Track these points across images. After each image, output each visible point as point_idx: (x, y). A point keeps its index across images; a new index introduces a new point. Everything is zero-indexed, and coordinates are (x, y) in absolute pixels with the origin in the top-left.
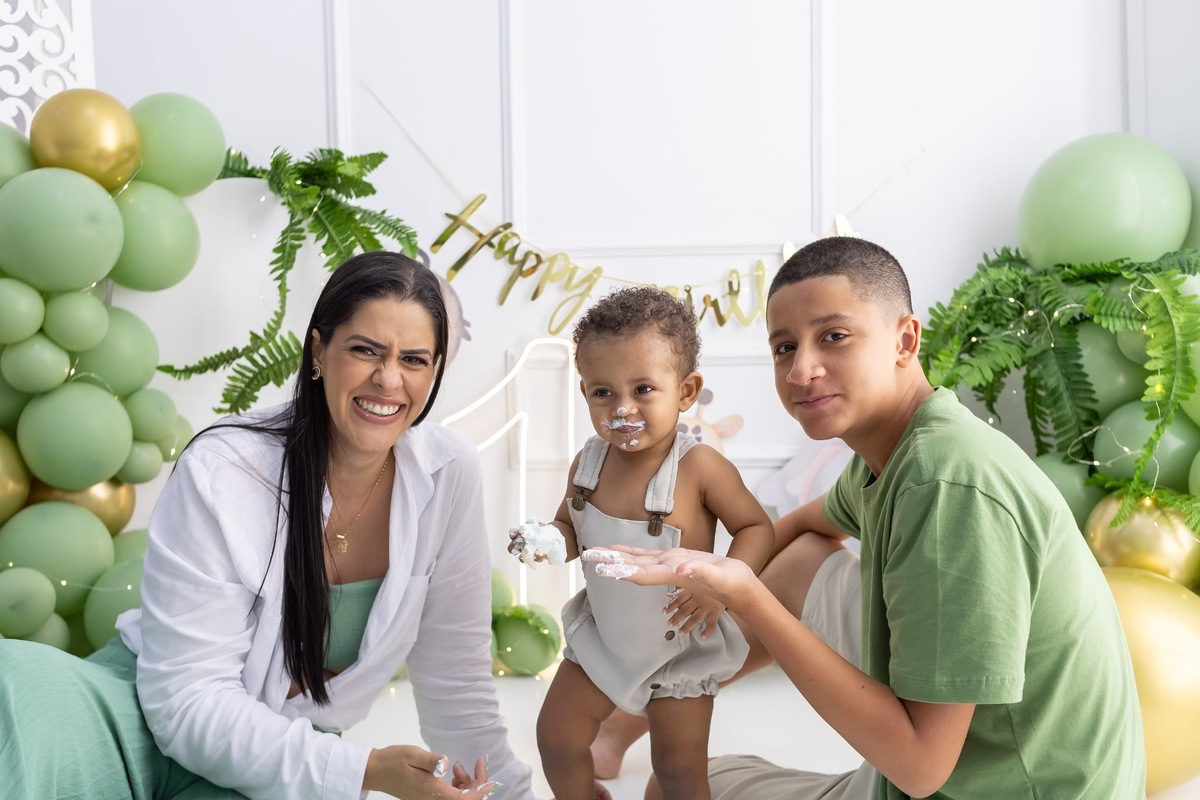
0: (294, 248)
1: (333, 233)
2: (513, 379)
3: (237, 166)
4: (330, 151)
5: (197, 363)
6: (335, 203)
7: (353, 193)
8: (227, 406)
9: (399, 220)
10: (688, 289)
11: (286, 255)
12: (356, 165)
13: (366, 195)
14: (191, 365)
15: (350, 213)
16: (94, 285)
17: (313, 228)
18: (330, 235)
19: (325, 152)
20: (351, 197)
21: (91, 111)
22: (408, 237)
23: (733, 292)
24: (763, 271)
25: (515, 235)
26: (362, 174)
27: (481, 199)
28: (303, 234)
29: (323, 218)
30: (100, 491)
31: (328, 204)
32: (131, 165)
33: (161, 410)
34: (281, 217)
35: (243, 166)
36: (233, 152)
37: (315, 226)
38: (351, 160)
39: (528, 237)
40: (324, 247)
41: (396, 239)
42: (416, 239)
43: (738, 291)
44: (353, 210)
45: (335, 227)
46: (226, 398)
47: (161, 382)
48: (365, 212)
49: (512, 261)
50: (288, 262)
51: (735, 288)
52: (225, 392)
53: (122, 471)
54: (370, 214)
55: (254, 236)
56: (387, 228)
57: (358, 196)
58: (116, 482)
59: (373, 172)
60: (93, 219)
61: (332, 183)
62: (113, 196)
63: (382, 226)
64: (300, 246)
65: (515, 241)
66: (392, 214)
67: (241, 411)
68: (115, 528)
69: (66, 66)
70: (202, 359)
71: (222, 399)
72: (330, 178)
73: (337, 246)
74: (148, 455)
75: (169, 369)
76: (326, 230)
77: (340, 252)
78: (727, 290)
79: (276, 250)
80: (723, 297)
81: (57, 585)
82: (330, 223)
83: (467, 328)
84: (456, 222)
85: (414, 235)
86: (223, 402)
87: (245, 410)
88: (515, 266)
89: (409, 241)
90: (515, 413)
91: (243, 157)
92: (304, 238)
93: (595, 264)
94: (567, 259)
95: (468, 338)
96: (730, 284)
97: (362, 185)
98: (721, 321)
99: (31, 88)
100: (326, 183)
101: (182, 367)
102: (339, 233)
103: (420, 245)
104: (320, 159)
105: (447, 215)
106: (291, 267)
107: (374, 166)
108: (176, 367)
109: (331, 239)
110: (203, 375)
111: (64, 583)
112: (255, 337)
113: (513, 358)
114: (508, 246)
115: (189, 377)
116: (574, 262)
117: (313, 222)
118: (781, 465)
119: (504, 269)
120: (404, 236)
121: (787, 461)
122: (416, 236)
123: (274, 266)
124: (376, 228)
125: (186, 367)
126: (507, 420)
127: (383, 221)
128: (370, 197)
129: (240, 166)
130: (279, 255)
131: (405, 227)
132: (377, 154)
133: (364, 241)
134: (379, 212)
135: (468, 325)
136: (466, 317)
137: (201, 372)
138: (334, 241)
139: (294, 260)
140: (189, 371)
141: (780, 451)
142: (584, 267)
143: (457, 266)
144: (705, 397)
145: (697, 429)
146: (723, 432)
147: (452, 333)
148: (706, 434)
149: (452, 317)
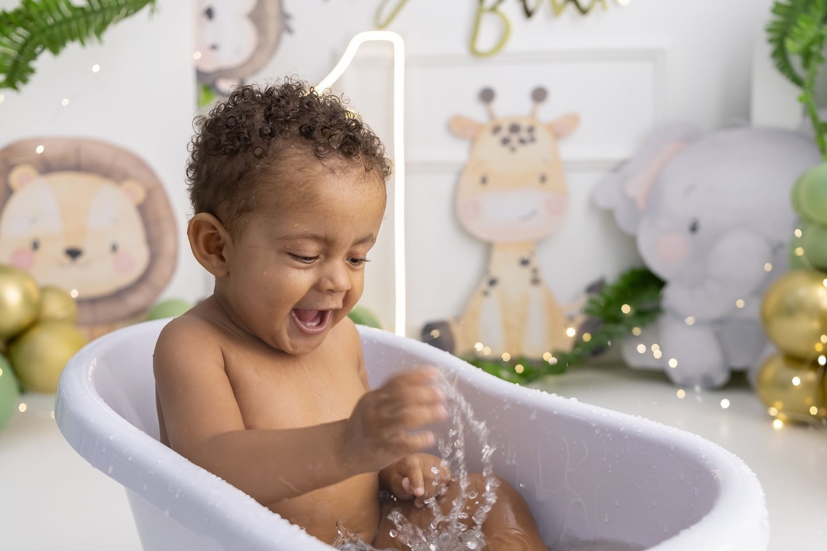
95: (289, 30)
118: (618, 167)
135: (289, 17)
141: (620, 151)
144: (539, 95)
145: (531, 130)
146: (559, 131)
147: (273, 25)
148: (540, 134)
149: (273, 9)
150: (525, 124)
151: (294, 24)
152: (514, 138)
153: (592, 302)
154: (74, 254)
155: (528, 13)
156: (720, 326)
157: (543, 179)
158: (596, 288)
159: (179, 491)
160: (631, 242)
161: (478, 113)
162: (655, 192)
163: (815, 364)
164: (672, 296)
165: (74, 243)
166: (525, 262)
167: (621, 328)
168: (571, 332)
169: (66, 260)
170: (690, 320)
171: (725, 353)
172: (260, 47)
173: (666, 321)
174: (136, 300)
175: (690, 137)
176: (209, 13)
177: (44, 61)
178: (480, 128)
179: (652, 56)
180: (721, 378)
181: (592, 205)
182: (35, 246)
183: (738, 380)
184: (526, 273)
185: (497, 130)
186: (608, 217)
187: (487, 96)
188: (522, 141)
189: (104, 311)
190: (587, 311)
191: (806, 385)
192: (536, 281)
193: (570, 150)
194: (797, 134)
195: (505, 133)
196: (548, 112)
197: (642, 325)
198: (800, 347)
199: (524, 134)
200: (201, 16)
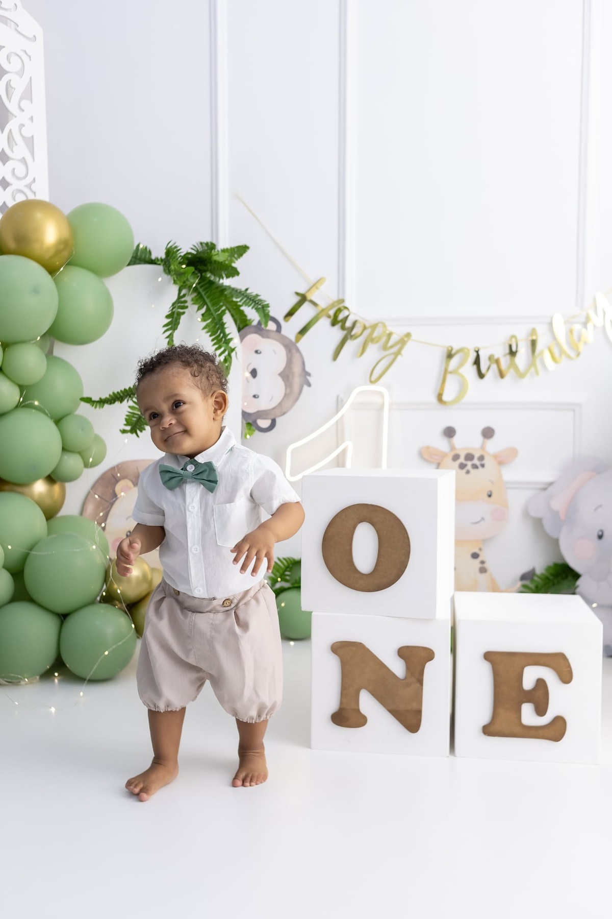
0: (179, 314)
1: (209, 305)
2: (342, 418)
3: (143, 256)
4: (207, 244)
5: (108, 396)
6: (211, 283)
7: (224, 275)
8: (128, 428)
9: (257, 295)
10: (477, 350)
11: (174, 319)
12: (226, 254)
13: (233, 276)
14: (103, 397)
15: (223, 290)
16: (39, 338)
17: (195, 301)
18: (207, 306)
19: (204, 245)
20: (223, 278)
21: (39, 215)
22: (262, 308)
23: (512, 353)
24: (537, 336)
25: (346, 308)
26: (232, 261)
27: (320, 281)
28: (186, 305)
29: (203, 293)
30: (40, 487)
31: (206, 284)
32: (65, 254)
33: (82, 430)
34: (172, 293)
35: (147, 256)
36: (141, 246)
37: (197, 300)
38: (224, 251)
39: (356, 311)
40: (203, 315)
41: (254, 309)
42: (269, 309)
43: (517, 351)
44: (224, 288)
45: (211, 301)
46: (128, 422)
47: (84, 409)
48: (233, 289)
49: (343, 328)
50: (175, 325)
51: (514, 349)
52: (127, 418)
53: (54, 472)
54: (237, 291)
55: (153, 306)
56: (248, 301)
57: (228, 277)
58: (51, 479)
59: (239, 260)
60: (36, 291)
61: (209, 268)
62: (52, 277)
63: (244, 300)
64: (184, 313)
65: (345, 313)
66: (253, 291)
67: (138, 432)
68: (50, 514)
69: (29, 186)
70: (111, 394)
71: (125, 423)
72: (208, 265)
73: (212, 314)
74: (73, 462)
75: (88, 400)
76: (205, 303)
77: (214, 319)
78: (507, 351)
79: (167, 317)
80: (505, 356)
81: (5, 549)
82: (208, 298)
83: (308, 378)
84: (303, 299)
85: (268, 306)
86: (125, 425)
87: (141, 431)
88: (345, 332)
89: (264, 311)
90: (343, 442)
91: (148, 250)
92: (187, 307)
93: (405, 330)
94: (384, 325)
95: (309, 385)
96: (510, 346)
97: (230, 268)
98: (502, 375)
99: (4, 202)
100: (205, 268)
101: (97, 399)
102: (213, 305)
103: (272, 314)
104: (200, 249)
105: (297, 294)
106: (176, 329)
107: (240, 255)
108: (93, 399)
109: (208, 310)
110: (112, 406)
111: (10, 547)
113: (342, 400)
114: (341, 317)
115: (103, 407)
116: (390, 329)
117: (196, 297)
119: (337, 334)
120: (260, 306)
121: (551, 484)
122: (269, 307)
123: (165, 328)
124: (240, 301)
125: (100, 399)
126: (338, 446)
127: (246, 296)
128: (236, 278)
129: (145, 257)
130: (169, 320)
131: (261, 300)
132: (242, 246)
133: (233, 312)
134: (243, 289)
135: (309, 375)
136: (308, 369)
137: (111, 404)
138: (210, 311)
139: (179, 323)
140: (102, 402)
141: (546, 476)
142: (398, 332)
143: (303, 331)
144: (488, 433)
145: (481, 458)
146: (502, 460)
147: (297, 381)
148: (489, 461)
149: (297, 369)
150: (477, 455)
152: (469, 463)
155: (481, 375)
157: (490, 495)
158: (528, 576)
160: (555, 543)
161: (442, 445)
162: (572, 507)
164: (584, 586)
166: (475, 556)
172: (286, 395)
176: (254, 373)
178: (444, 455)
179: (572, 408)
181: (526, 514)
184: (476, 563)
185: (456, 457)
186: (538, 523)
187: (450, 432)
188: (475, 467)
192: (483, 570)
193: (510, 474)
195: (462, 460)
196: (493, 446)
199: (476, 461)
200: (248, 375)
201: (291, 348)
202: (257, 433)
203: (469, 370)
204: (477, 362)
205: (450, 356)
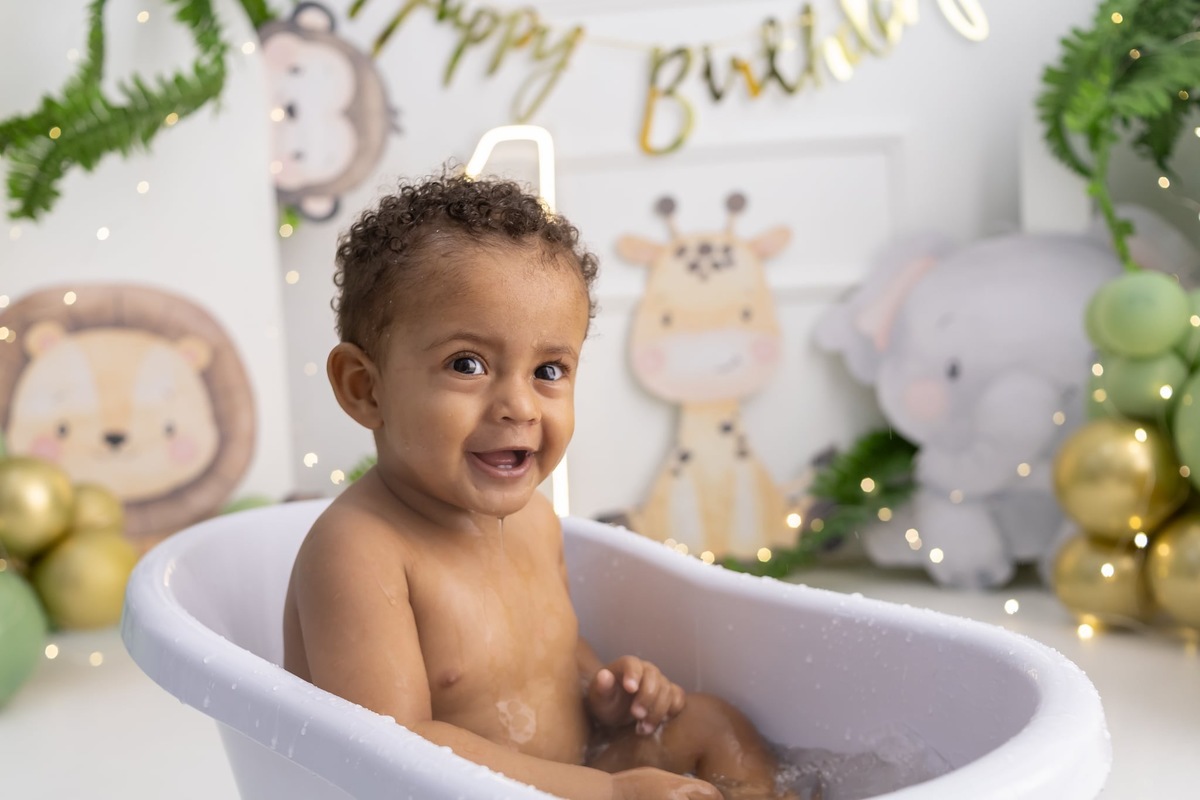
10: (705, 52)
23: (771, 54)
49: (458, 24)
78: (761, 49)
88: (462, 31)
93: (573, 22)
94: (532, 15)
95: (399, 129)
98: (755, 91)
112: (49, 103)
114: (453, 4)
116: (544, 20)
118: (847, 295)
119: (445, 38)
135: (397, 113)
136: (398, 98)
141: (846, 272)
142: (559, 27)
143: (385, 36)
144: (736, 203)
145: (727, 250)
146: (766, 250)
147: (375, 125)
148: (741, 255)
149: (373, 102)
150: (718, 242)
151: (405, 121)
152: (705, 262)
153: (821, 478)
154: (115, 440)
155: (717, 96)
156: (998, 503)
157: (746, 315)
158: (825, 459)
159: (305, 725)
160: (868, 395)
161: (654, 230)
162: (898, 326)
163: (1131, 547)
164: (930, 466)
165: (115, 425)
166: (727, 428)
167: (862, 512)
168: (794, 521)
169: (104, 449)
170: (957, 495)
171: (1006, 539)
173: (923, 500)
174: (200, 500)
175: (940, 251)
176: (291, 110)
177: (73, 181)
178: (659, 249)
179: (885, 145)
180: (1002, 573)
182: (63, 431)
183: (1025, 576)
184: (728, 443)
185: (681, 251)
186: (835, 364)
187: (666, 206)
188: (716, 266)
189: (158, 517)
190: (815, 491)
191: (1121, 576)
192: (743, 453)
193: (781, 275)
194: (1087, 241)
195: (692, 255)
196: (748, 226)
197: (891, 506)
198: (1110, 523)
199: (718, 256)
200: (279, 114)
201: (361, 62)
202: (307, 229)
203: (693, 89)
204: (708, 73)
205: (657, 62)
